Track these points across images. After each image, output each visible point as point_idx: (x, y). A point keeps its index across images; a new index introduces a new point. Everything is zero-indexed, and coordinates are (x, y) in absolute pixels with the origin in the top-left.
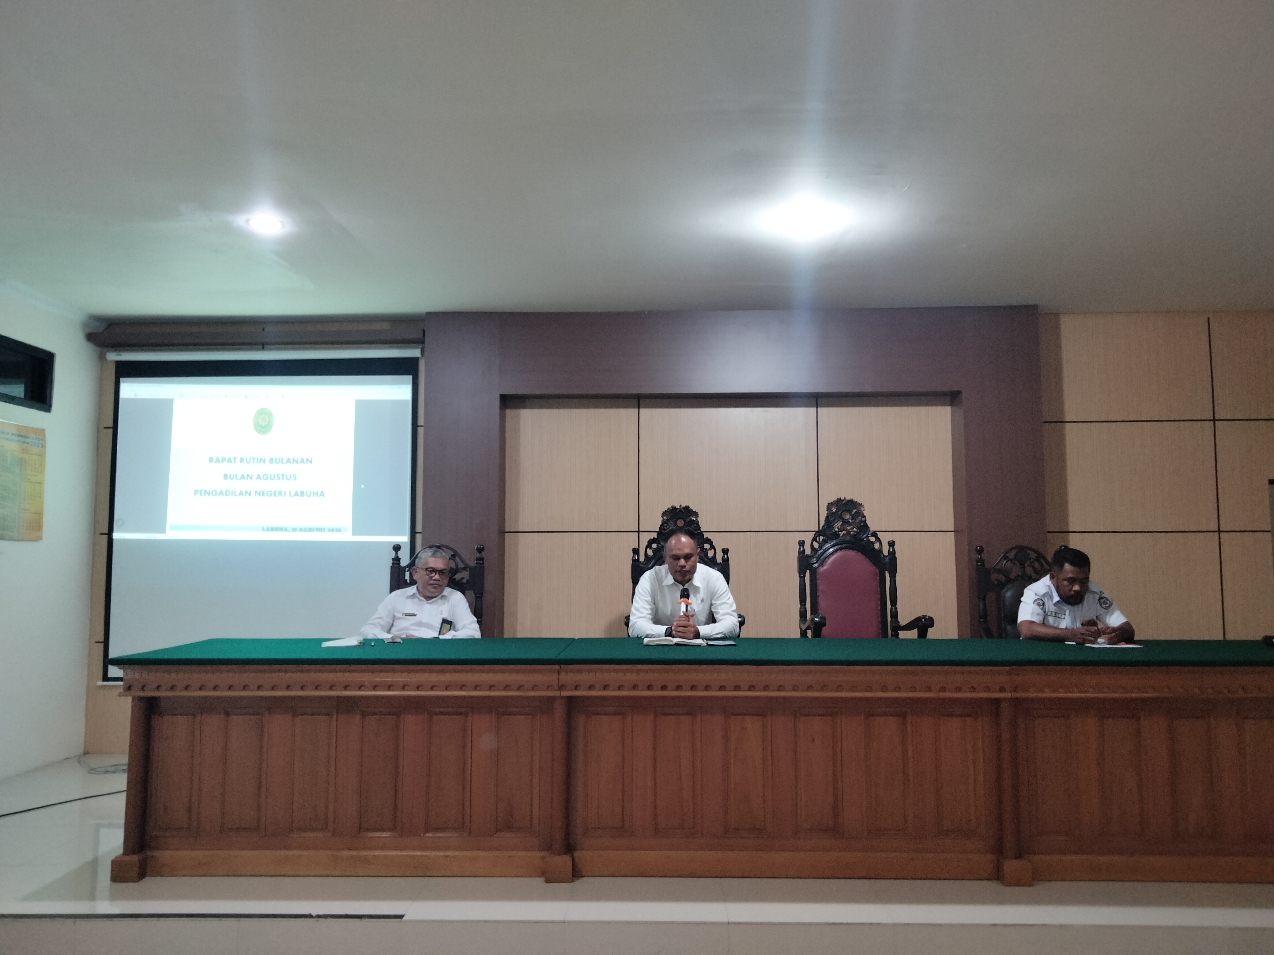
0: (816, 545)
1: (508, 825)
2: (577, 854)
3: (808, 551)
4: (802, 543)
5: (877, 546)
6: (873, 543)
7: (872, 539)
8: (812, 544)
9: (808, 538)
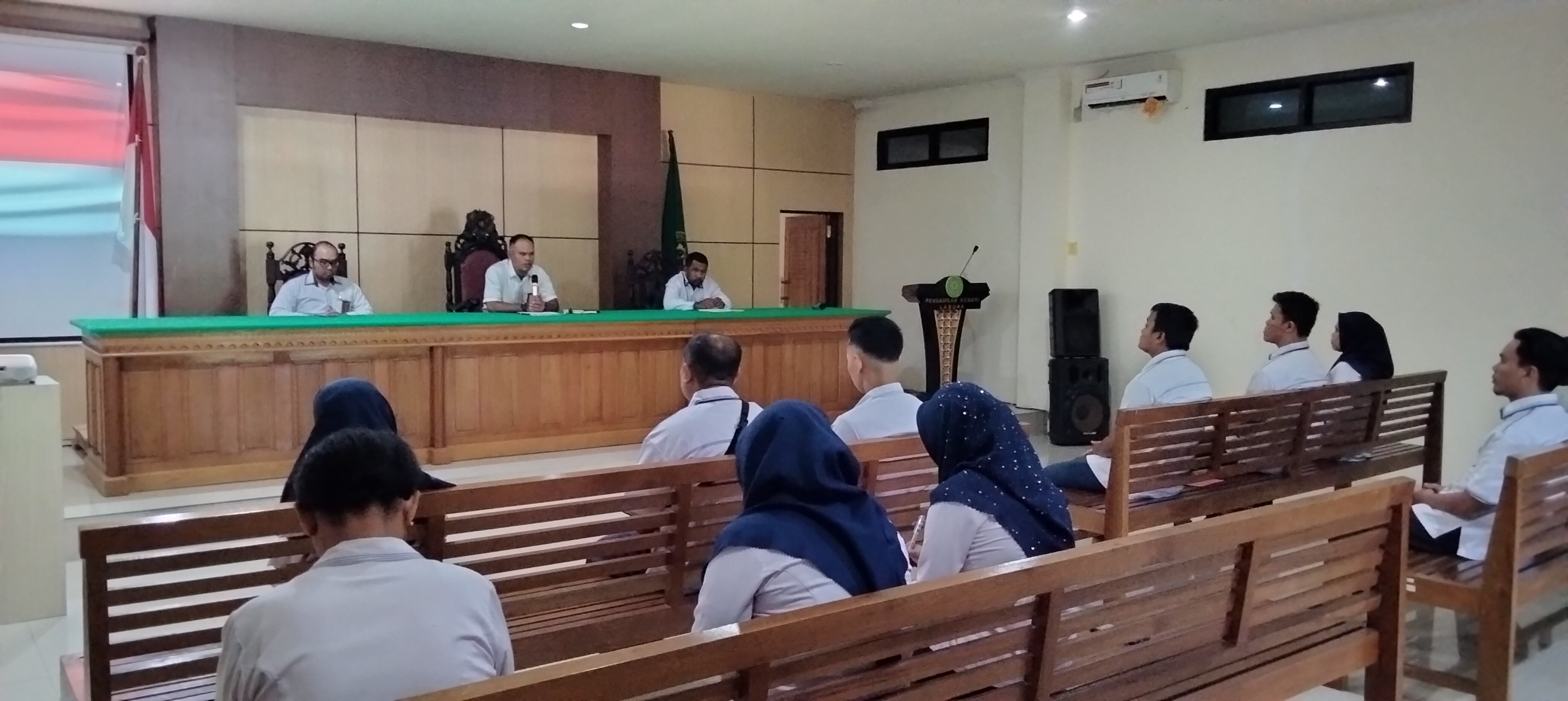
0: (459, 246)
3: (453, 250)
4: (448, 244)
5: (503, 247)
7: (500, 242)
8: (456, 245)
9: (453, 240)
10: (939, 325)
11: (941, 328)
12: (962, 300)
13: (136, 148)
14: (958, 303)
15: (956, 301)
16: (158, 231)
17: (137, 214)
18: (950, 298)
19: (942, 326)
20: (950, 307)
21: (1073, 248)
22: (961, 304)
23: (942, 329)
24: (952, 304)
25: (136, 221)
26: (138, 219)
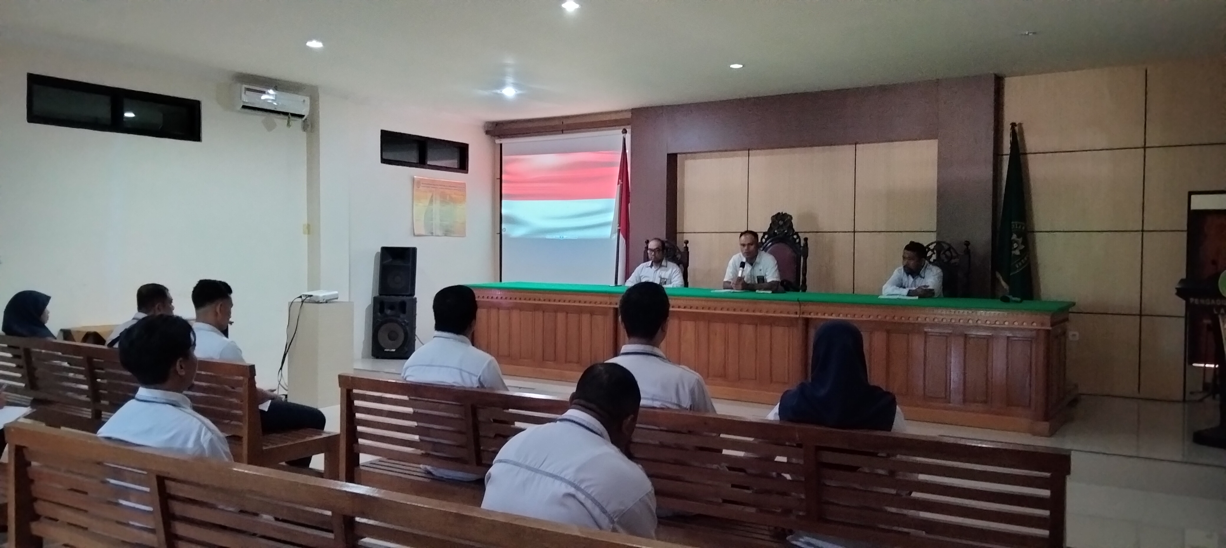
5: (797, 241)
7: (795, 237)
13: (620, 187)
16: (627, 238)
17: (619, 226)
25: (618, 229)
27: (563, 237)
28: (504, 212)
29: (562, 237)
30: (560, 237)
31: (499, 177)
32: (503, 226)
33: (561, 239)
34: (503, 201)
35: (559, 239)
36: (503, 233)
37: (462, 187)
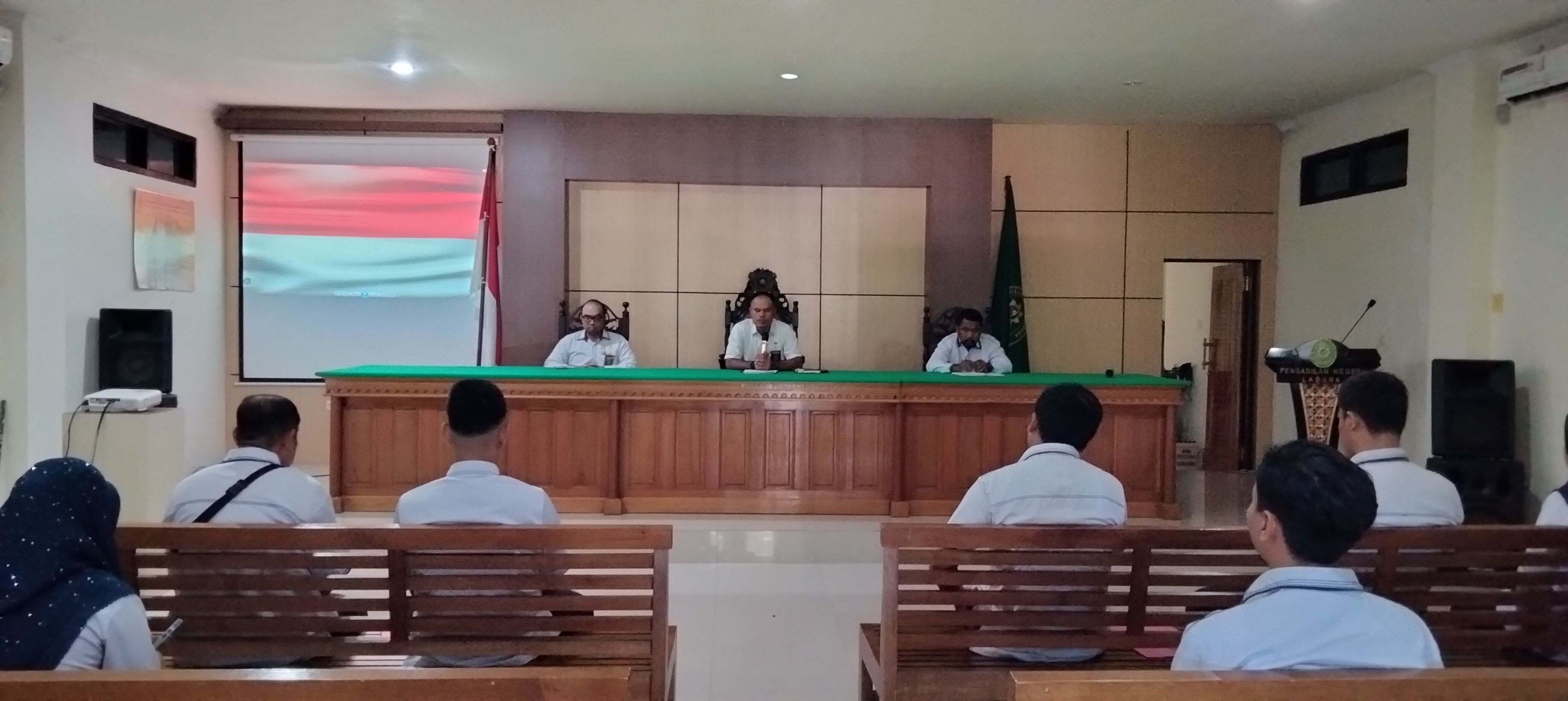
1: (581, 480)
2: (625, 499)
6: (782, 303)
10: (1307, 404)
11: (1310, 407)
12: (1335, 372)
13: (485, 222)
14: (1331, 374)
15: (1327, 372)
16: (497, 294)
17: (483, 278)
18: (1318, 369)
19: (1312, 405)
20: (1318, 379)
21: (1498, 300)
22: (1335, 376)
23: (1312, 409)
24: (1321, 376)
25: (482, 284)
26: (484, 282)
27: (367, 294)
28: (245, 251)
29: (365, 294)
30: (362, 294)
31: (237, 195)
32: (245, 275)
33: (365, 297)
34: (244, 235)
35: (360, 297)
36: (244, 285)
37: (188, 207)
